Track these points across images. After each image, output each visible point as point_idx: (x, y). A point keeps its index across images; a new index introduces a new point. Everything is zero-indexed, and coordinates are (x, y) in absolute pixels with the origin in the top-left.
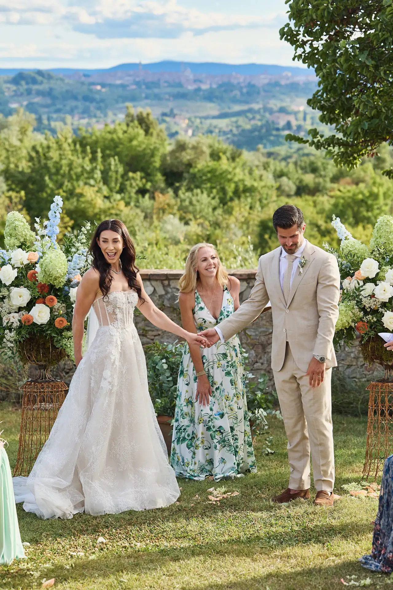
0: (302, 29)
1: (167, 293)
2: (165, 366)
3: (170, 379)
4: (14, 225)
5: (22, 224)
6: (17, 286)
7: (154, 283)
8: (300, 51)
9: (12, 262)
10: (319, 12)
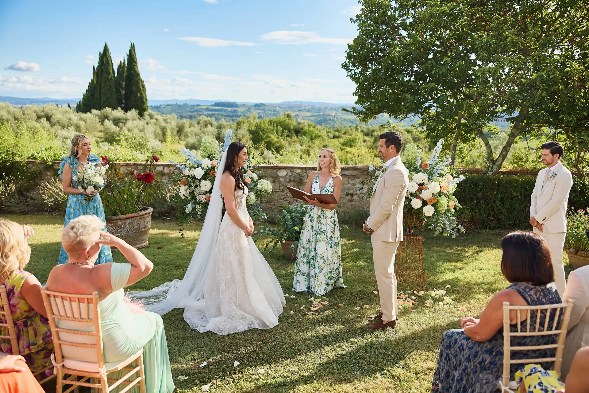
0: (351, 65)
1: (292, 174)
2: (289, 217)
3: (292, 223)
4: (205, 145)
5: (210, 145)
6: (205, 179)
7: (287, 170)
8: (350, 73)
9: (202, 166)
10: (360, 55)
